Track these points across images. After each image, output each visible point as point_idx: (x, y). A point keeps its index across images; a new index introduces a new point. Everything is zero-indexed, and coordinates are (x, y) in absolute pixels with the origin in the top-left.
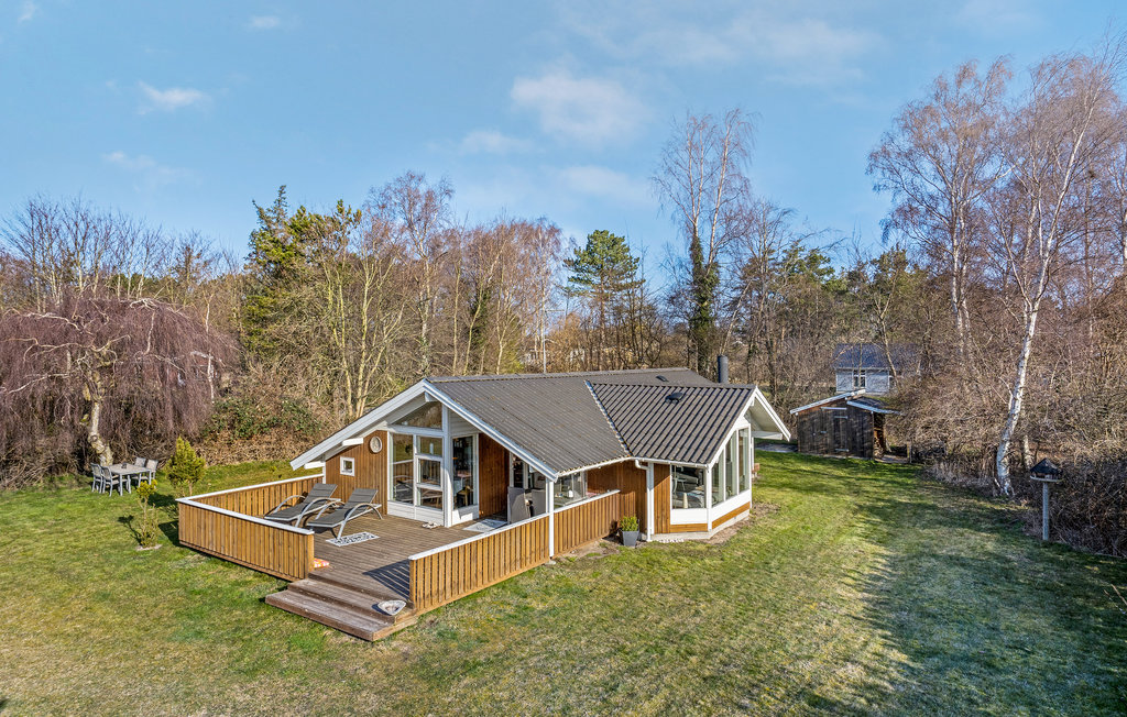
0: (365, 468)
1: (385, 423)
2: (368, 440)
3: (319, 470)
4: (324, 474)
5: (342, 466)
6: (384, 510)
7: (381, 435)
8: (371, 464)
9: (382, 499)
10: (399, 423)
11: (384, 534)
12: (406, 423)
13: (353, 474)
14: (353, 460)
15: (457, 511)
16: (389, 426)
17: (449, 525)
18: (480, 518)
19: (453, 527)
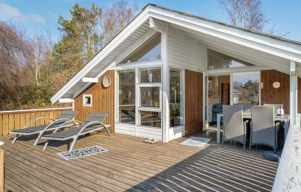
0: (99, 100)
1: (114, 64)
2: (101, 79)
3: (71, 104)
4: (73, 107)
5: (85, 100)
6: (112, 129)
7: (110, 74)
8: (103, 97)
9: (111, 121)
10: (124, 62)
11: (113, 148)
12: (129, 61)
13: (91, 105)
14: (91, 96)
15: (172, 129)
16: (117, 65)
17: (167, 141)
18: (187, 136)
19: (170, 142)
